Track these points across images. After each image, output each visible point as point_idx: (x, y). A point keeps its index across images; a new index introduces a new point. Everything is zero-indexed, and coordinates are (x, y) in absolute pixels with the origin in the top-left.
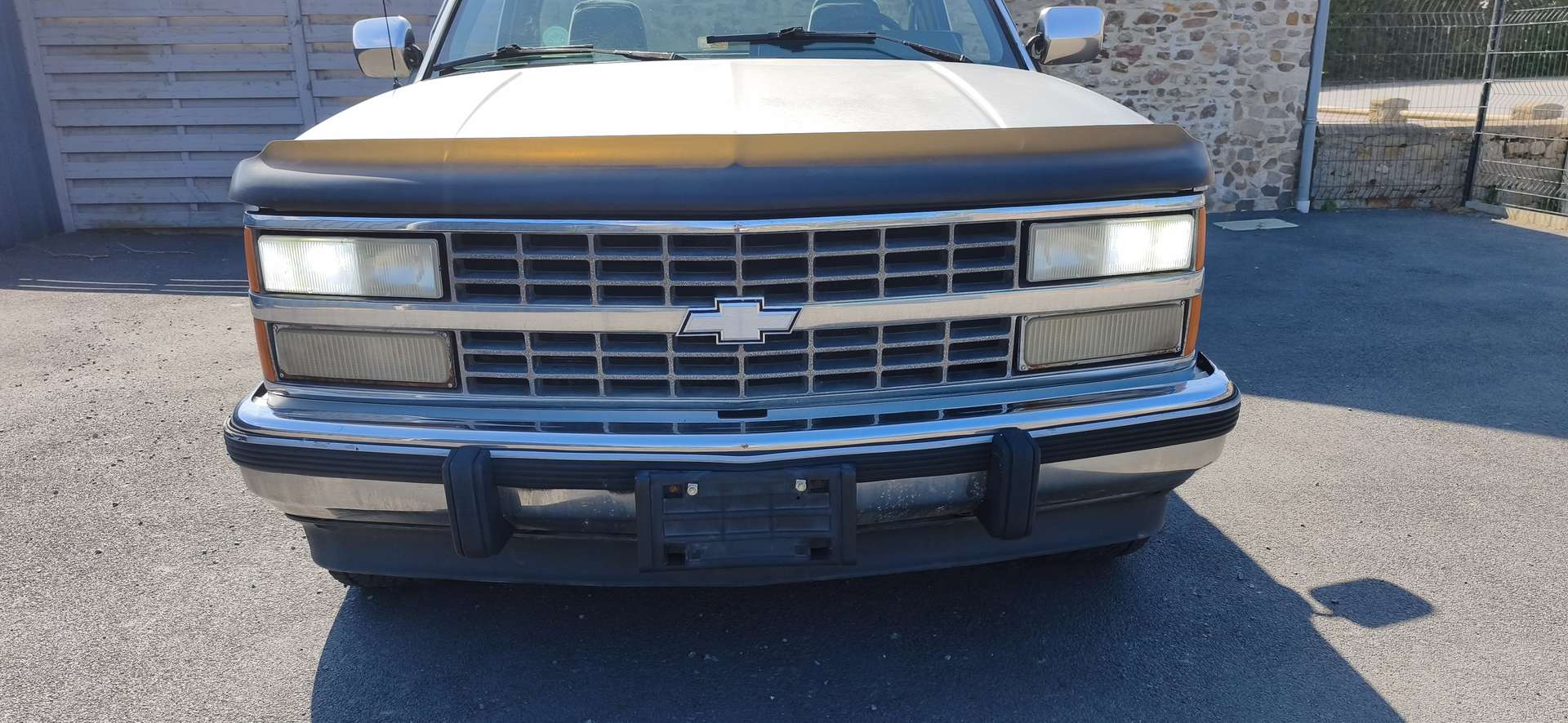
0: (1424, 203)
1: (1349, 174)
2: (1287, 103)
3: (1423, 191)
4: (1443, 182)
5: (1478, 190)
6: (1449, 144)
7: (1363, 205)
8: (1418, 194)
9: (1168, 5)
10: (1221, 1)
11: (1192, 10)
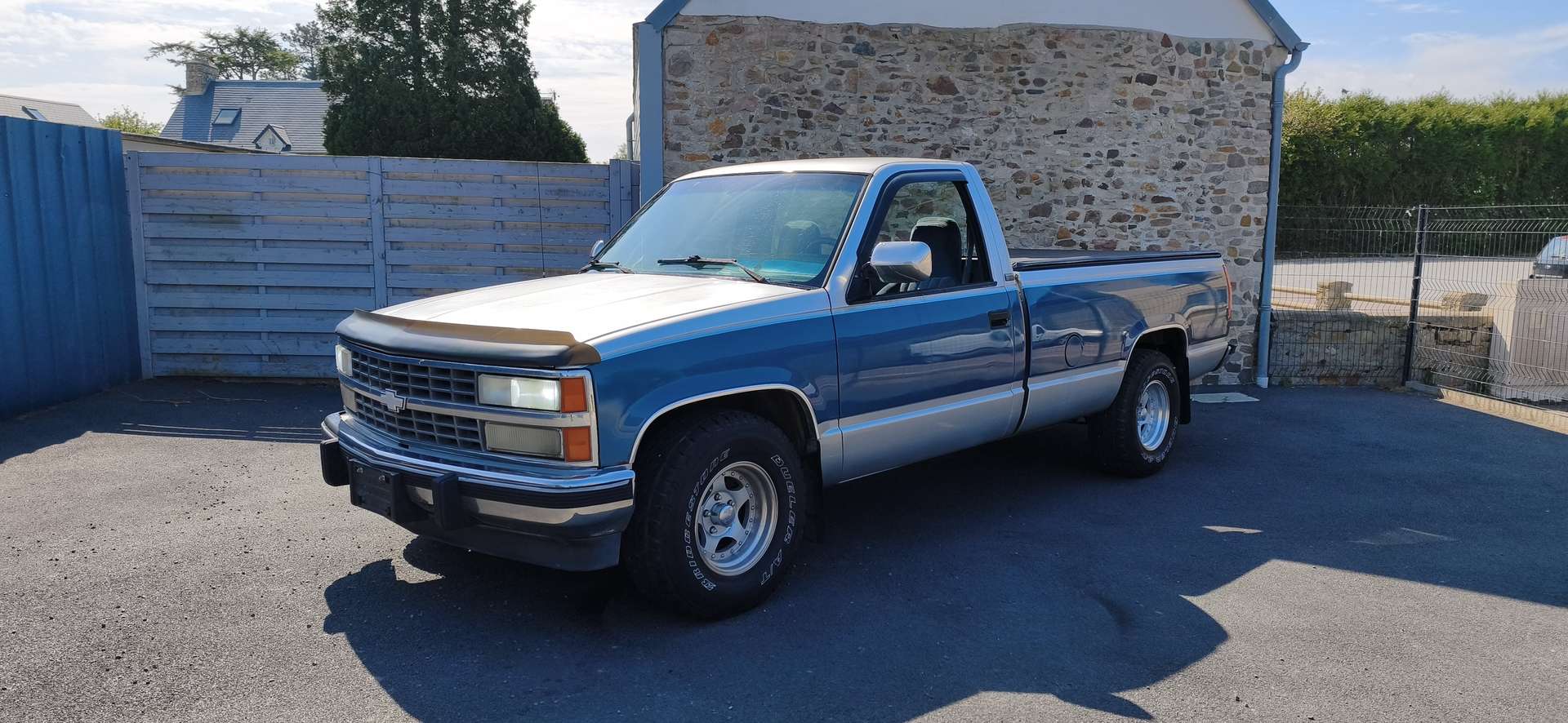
0: (1369, 382)
1: (1302, 355)
2: (1243, 293)
3: (1367, 371)
4: (1385, 364)
5: (1415, 372)
6: (1388, 330)
7: (1316, 382)
8: (1365, 373)
9: (1138, 206)
10: (1183, 205)
11: (1159, 211)
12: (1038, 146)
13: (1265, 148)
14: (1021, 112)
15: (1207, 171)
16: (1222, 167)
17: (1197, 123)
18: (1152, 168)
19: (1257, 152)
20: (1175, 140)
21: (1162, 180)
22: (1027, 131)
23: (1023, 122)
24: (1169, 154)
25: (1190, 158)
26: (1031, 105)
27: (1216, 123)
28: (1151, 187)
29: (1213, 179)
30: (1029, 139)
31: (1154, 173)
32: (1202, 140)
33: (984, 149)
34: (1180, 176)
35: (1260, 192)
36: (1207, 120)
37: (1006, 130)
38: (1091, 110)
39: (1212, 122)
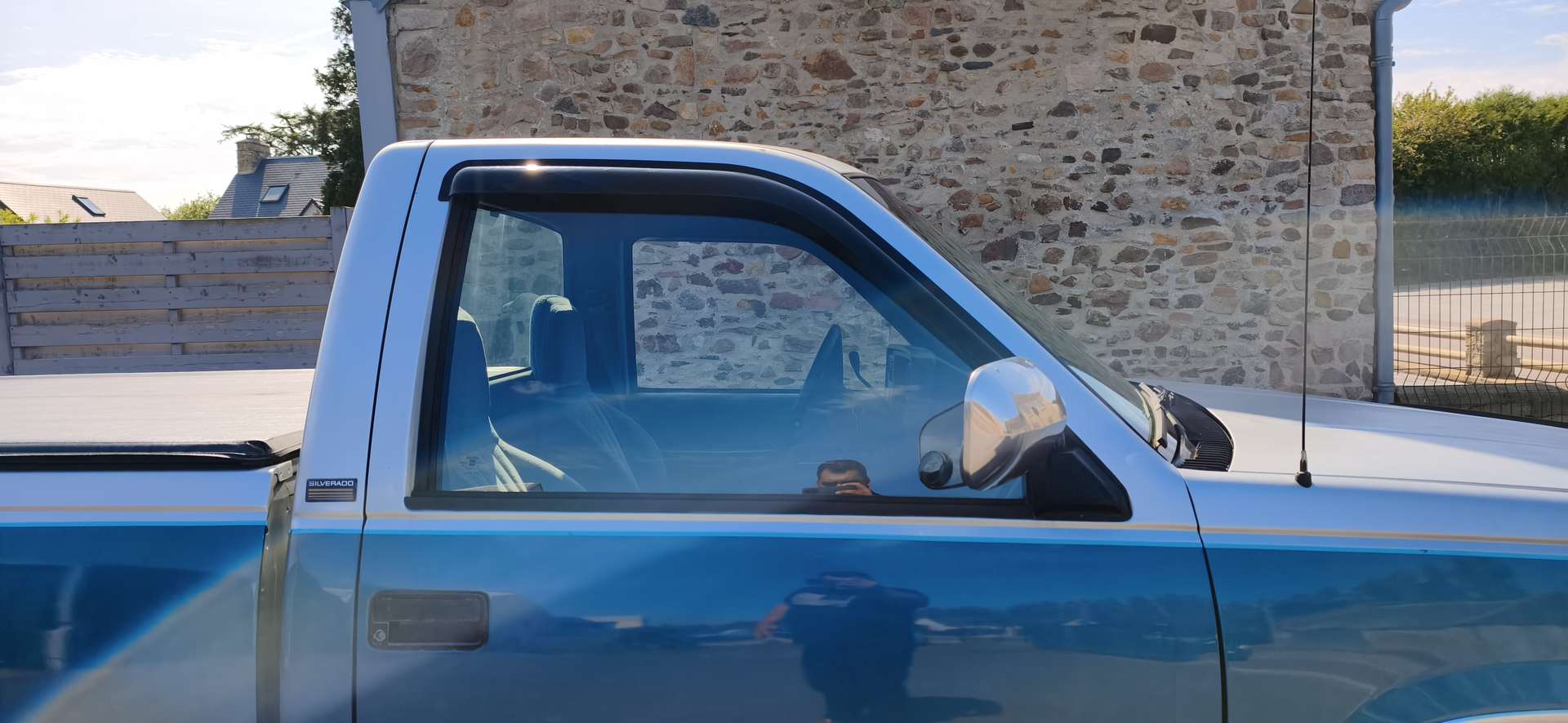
2: (1346, 364)
9: (1160, 236)
10: (1235, 230)
11: (1194, 241)
12: (988, 150)
13: (1367, 131)
14: (956, 98)
15: (1270, 174)
16: (1294, 166)
17: (1247, 97)
18: (1178, 175)
19: (1352, 139)
20: (1215, 128)
21: (1197, 192)
22: (969, 127)
23: (962, 114)
24: (1204, 150)
25: (1242, 156)
26: (973, 86)
27: (1282, 97)
28: (1179, 204)
29: (1283, 186)
30: (973, 140)
31: (1182, 182)
32: (1258, 125)
33: (902, 159)
34: (1226, 184)
35: (1361, 203)
36: (1265, 93)
37: (935, 128)
38: (1070, 88)
39: (1274, 97)
